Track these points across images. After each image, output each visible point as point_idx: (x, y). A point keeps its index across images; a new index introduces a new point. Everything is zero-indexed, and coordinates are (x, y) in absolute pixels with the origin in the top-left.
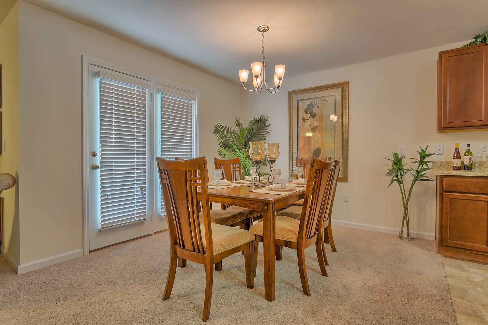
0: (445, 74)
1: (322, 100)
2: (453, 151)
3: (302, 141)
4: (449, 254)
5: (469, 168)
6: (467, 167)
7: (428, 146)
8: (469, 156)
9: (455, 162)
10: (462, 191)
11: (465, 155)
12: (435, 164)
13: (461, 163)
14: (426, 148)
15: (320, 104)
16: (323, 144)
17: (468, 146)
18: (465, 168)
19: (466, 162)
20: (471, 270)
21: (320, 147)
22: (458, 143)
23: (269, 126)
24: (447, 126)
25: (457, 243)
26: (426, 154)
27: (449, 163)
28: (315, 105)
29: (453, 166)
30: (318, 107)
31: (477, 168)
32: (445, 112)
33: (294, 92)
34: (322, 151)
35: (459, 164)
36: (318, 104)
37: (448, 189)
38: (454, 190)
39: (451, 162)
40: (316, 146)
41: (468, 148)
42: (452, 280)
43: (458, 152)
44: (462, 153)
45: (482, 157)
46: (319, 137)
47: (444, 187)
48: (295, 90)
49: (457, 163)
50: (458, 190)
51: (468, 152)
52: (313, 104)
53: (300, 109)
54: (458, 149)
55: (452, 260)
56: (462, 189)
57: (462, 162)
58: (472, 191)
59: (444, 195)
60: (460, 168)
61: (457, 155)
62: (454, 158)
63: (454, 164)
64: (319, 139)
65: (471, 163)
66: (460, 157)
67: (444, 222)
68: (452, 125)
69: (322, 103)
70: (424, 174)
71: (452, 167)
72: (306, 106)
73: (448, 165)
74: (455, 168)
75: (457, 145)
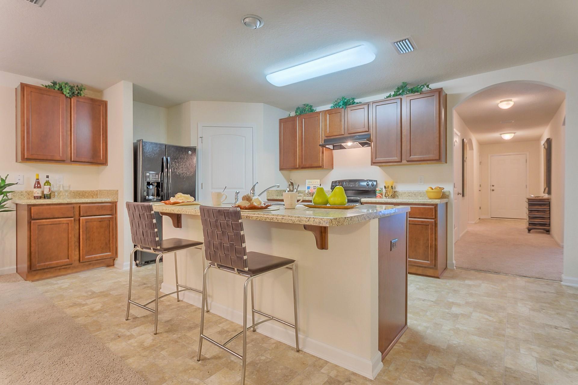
0: (27, 107)
2: (33, 182)
4: (37, 278)
5: (48, 197)
6: (47, 197)
7: (8, 175)
8: (49, 186)
9: (36, 192)
10: (49, 217)
11: (45, 185)
12: (15, 194)
13: (41, 193)
14: (6, 178)
17: (48, 177)
18: (45, 197)
19: (46, 192)
20: (59, 282)
22: (38, 174)
24: (30, 157)
25: (45, 265)
26: (6, 184)
27: (29, 193)
29: (34, 195)
31: (56, 196)
32: (28, 143)
35: (40, 194)
37: (36, 217)
38: (41, 217)
39: (32, 192)
41: (47, 179)
42: (49, 293)
43: (39, 183)
44: (42, 183)
45: (60, 187)
47: (32, 215)
49: (38, 193)
50: (45, 217)
51: (48, 183)
54: (38, 179)
55: (40, 281)
56: (48, 216)
57: (42, 191)
58: (56, 217)
59: (32, 223)
60: (40, 198)
61: (38, 185)
62: (35, 188)
63: (35, 194)
65: (50, 192)
66: (40, 187)
67: (32, 249)
68: (35, 157)
70: (4, 205)
71: (33, 197)
73: (29, 195)
74: (35, 198)
75: (38, 175)
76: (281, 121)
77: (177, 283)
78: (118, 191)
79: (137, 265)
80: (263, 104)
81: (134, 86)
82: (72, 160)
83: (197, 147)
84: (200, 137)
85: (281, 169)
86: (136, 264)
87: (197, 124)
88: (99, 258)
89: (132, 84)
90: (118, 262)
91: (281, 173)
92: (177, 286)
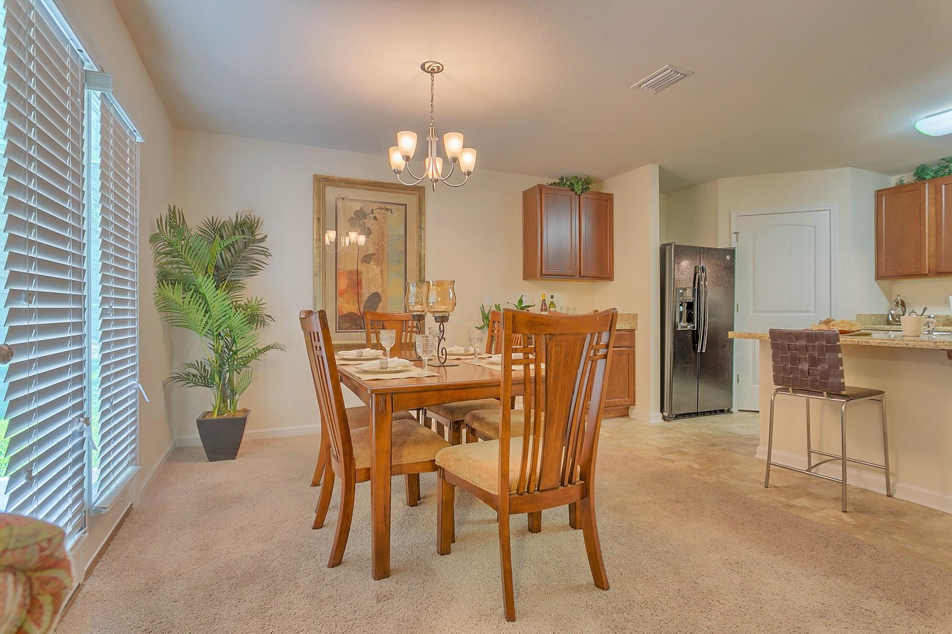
1: (382, 209)
3: (344, 279)
7: (523, 296)
15: (378, 214)
16: (383, 287)
17: (552, 297)
21: (379, 291)
23: (262, 240)
28: (370, 213)
30: (375, 218)
33: (327, 180)
34: (383, 299)
36: (375, 213)
40: (372, 289)
46: (376, 274)
48: (329, 177)
52: (366, 212)
53: (340, 216)
54: (545, 300)
61: (545, 307)
62: (542, 311)
64: (376, 276)
66: (547, 310)
69: (383, 214)
72: (353, 214)
75: (544, 295)
76: (879, 194)
77: (809, 447)
78: (637, 314)
79: (664, 418)
80: (850, 168)
81: (661, 169)
82: (582, 275)
83: (736, 249)
84: (735, 233)
85: (879, 277)
86: (663, 416)
87: (730, 212)
88: (618, 404)
89: (658, 166)
90: (634, 412)
91: (879, 285)
92: (809, 453)
